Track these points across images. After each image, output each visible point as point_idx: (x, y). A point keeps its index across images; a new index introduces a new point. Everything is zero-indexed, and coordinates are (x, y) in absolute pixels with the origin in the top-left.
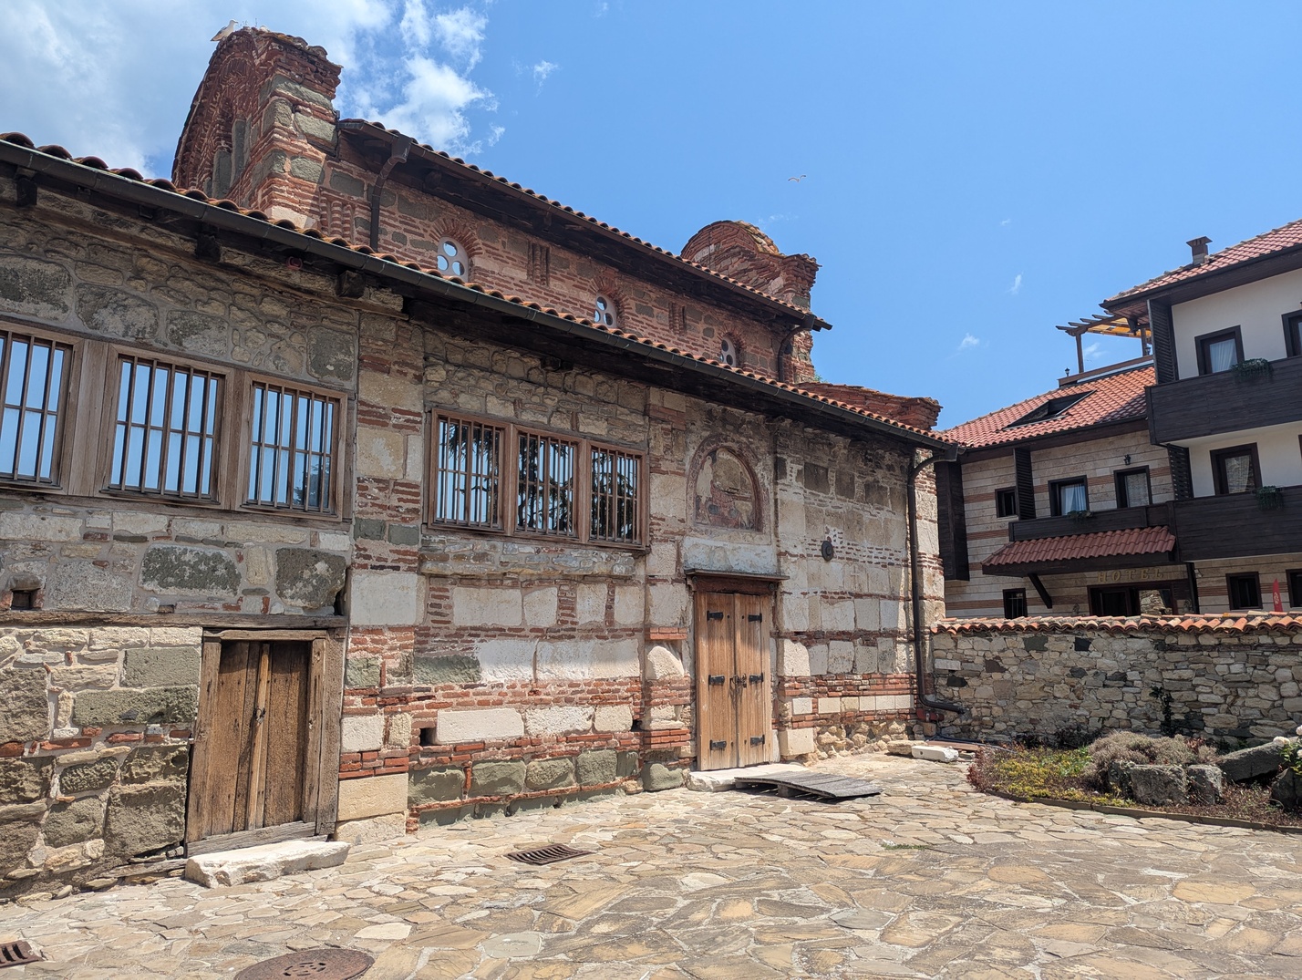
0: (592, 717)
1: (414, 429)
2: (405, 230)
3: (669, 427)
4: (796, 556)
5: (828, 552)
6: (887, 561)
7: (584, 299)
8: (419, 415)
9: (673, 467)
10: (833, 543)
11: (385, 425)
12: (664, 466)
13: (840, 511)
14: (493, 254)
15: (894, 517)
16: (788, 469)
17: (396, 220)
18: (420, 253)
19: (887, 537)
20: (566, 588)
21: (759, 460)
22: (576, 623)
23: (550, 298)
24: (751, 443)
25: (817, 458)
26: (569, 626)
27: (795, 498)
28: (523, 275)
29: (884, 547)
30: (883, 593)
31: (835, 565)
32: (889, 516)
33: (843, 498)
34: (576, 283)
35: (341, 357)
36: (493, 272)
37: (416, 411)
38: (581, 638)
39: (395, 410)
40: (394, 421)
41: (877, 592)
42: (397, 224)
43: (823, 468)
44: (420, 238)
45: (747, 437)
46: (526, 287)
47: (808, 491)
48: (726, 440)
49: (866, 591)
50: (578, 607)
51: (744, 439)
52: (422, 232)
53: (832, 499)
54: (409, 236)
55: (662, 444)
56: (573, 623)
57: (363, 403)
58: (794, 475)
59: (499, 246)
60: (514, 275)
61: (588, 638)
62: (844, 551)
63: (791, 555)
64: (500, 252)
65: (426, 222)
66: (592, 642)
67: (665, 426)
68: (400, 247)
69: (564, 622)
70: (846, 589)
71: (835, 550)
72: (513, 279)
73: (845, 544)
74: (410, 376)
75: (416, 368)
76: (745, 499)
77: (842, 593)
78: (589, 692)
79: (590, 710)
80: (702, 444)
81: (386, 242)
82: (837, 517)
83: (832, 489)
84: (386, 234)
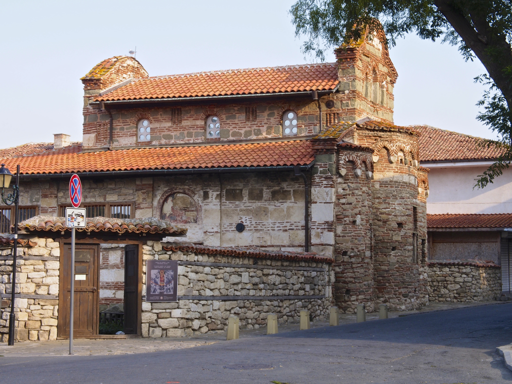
0: (114, 294)
1: (55, 212)
2: (124, 125)
3: (145, 191)
4: (213, 232)
5: (240, 228)
6: (287, 228)
7: (198, 124)
8: (56, 207)
9: (146, 205)
10: (244, 224)
11: (47, 212)
12: (142, 206)
13: (250, 208)
14: (157, 120)
15: (295, 205)
16: (210, 195)
17: (120, 123)
18: (129, 132)
19: (289, 215)
20: (104, 253)
21: (195, 194)
22: (108, 264)
23: (182, 129)
24: (191, 187)
25: (235, 186)
26: (106, 265)
27: (214, 207)
28: (169, 124)
29: (285, 221)
30: (283, 244)
31: (245, 234)
32: (291, 205)
33: (254, 201)
34: (194, 118)
35: (36, 196)
36: (157, 128)
37: (55, 206)
38: (111, 268)
39: (50, 208)
40: (49, 211)
41: (278, 244)
42: (121, 124)
43: (239, 189)
44: (129, 126)
45: (188, 186)
46: (171, 129)
47: (228, 202)
48: (176, 189)
49: (269, 244)
50: (110, 259)
51: (187, 187)
52: (129, 123)
53: (245, 203)
54: (125, 127)
55: (141, 198)
56: (107, 264)
57: (41, 208)
58: (214, 197)
59: (159, 116)
60: (165, 126)
61: (113, 268)
62: (252, 226)
63: (209, 232)
64: (160, 119)
65: (131, 119)
66: (114, 270)
67: (143, 191)
68: (122, 132)
69: (104, 264)
70: (254, 244)
71: (246, 227)
72: (165, 127)
73: (253, 223)
74: (53, 197)
75: (55, 194)
76: (193, 211)
77: (251, 246)
78: (113, 285)
79: (114, 291)
80: (164, 194)
81: (117, 132)
82: (248, 211)
83: (246, 198)
84: (117, 129)
